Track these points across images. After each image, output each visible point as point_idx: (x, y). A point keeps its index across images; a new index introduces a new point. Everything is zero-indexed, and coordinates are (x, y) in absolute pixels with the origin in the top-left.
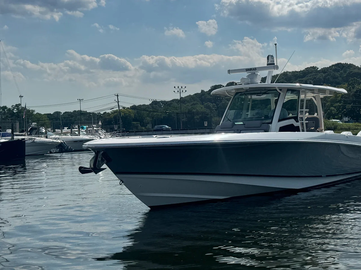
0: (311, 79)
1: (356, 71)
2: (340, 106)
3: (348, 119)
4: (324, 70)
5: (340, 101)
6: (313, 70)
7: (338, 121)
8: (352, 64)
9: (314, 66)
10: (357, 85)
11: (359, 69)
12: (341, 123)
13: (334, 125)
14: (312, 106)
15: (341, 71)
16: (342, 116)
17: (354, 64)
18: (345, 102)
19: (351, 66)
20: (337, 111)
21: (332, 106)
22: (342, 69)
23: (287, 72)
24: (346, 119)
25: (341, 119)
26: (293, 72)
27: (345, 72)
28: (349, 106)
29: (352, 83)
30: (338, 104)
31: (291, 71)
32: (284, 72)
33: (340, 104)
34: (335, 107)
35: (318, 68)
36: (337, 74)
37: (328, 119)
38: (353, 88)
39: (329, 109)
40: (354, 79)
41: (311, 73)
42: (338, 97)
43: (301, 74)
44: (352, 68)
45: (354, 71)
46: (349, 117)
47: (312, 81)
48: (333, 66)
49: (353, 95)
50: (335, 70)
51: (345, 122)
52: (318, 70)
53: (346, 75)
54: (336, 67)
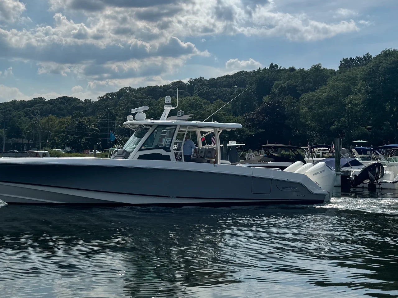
0: (38, 109)
1: (80, 105)
2: (63, 137)
3: (70, 150)
4: (51, 102)
5: (63, 132)
6: (41, 100)
7: (61, 151)
8: (77, 99)
9: (41, 97)
10: (80, 118)
11: (83, 104)
12: (64, 152)
13: (57, 154)
14: (37, 135)
15: (66, 103)
16: (64, 146)
17: (79, 99)
18: (69, 133)
19: (76, 100)
20: (60, 141)
21: (56, 135)
22: (67, 102)
23: (16, 101)
24: (68, 149)
25: (63, 148)
26: (21, 101)
27: (70, 105)
28: (71, 137)
29: (75, 116)
30: (62, 134)
31: (19, 100)
32: (13, 100)
33: (64, 135)
34: (59, 137)
35: (45, 99)
36: (63, 106)
37: (51, 148)
38: (76, 120)
39: (53, 139)
40: (78, 112)
41: (39, 103)
42: (62, 128)
43: (29, 104)
44: (76, 102)
45: (78, 104)
46: (70, 148)
47: (39, 111)
48: (59, 98)
49: (76, 127)
50: (60, 103)
51: (68, 152)
52: (46, 101)
53: (70, 108)
54: (62, 100)
